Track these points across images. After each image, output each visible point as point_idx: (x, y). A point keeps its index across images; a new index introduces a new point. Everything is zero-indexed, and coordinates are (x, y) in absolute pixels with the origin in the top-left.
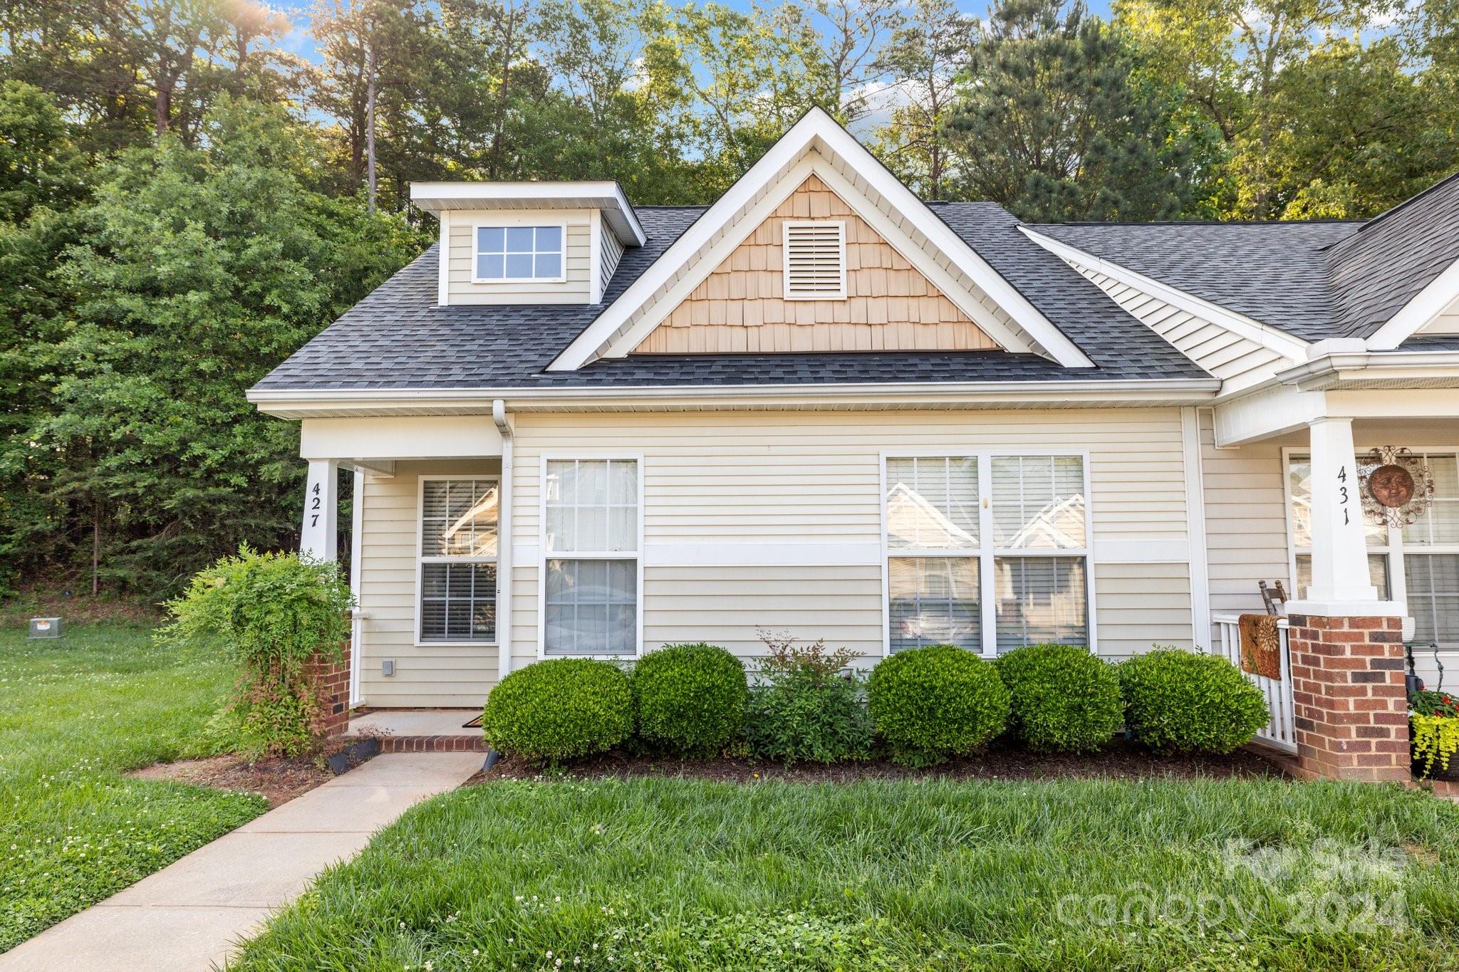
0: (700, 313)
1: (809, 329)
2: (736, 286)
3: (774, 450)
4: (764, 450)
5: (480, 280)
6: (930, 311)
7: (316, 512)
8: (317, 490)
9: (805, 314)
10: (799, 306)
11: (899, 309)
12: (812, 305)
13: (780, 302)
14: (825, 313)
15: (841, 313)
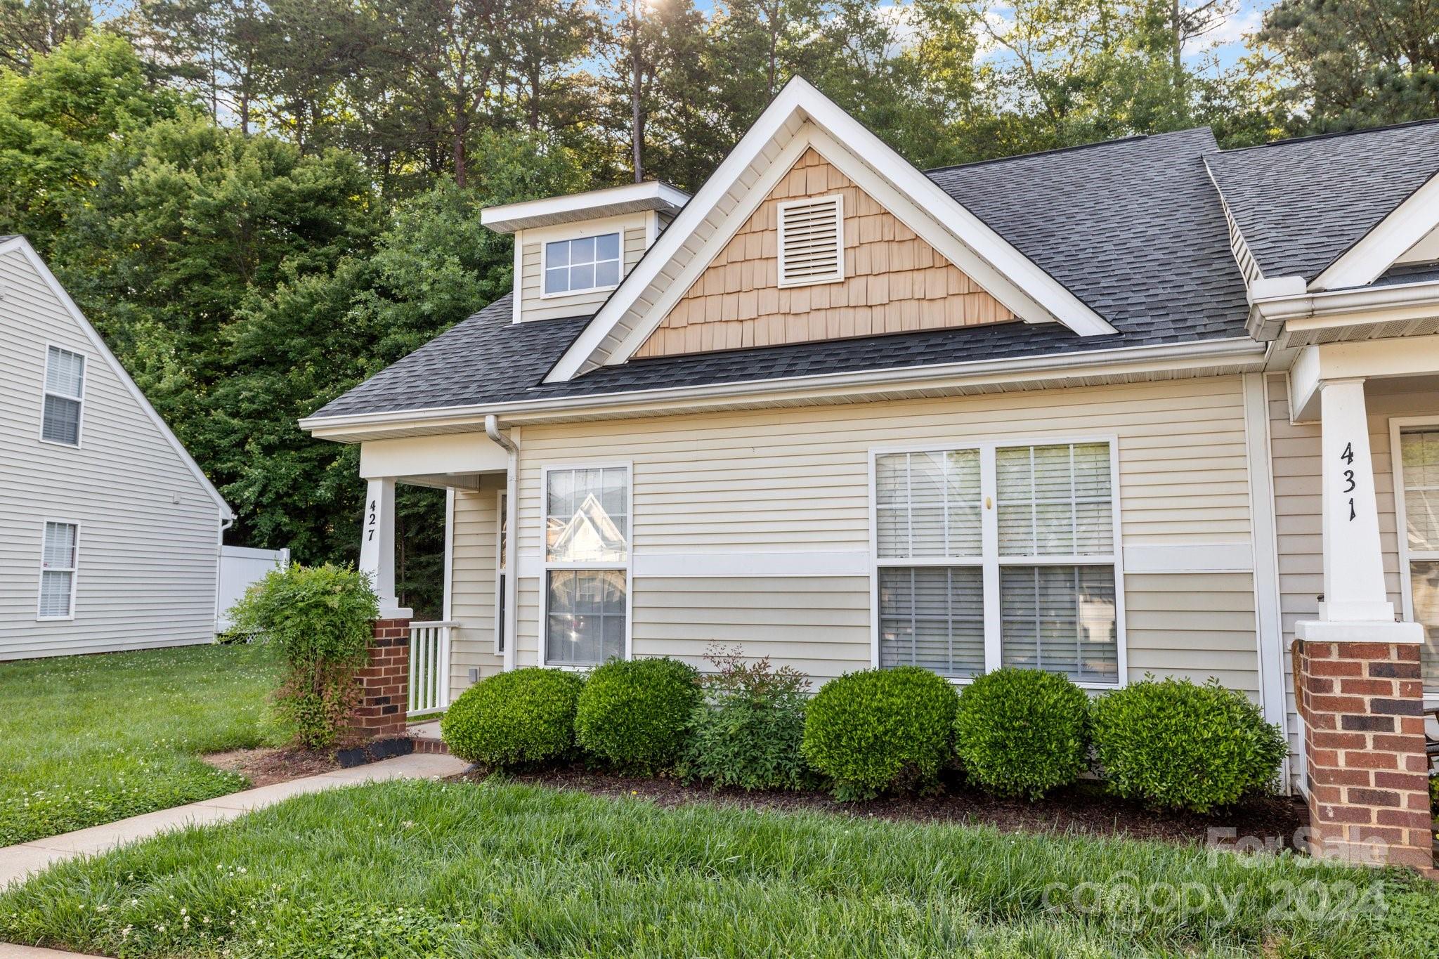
0: (695, 311)
1: (804, 317)
2: (731, 279)
3: (758, 452)
4: (749, 452)
5: (547, 296)
6: (937, 284)
7: (372, 527)
8: (373, 507)
9: (800, 302)
10: (794, 293)
11: (903, 287)
12: (807, 291)
13: (775, 291)
14: (820, 298)
15: (839, 296)
